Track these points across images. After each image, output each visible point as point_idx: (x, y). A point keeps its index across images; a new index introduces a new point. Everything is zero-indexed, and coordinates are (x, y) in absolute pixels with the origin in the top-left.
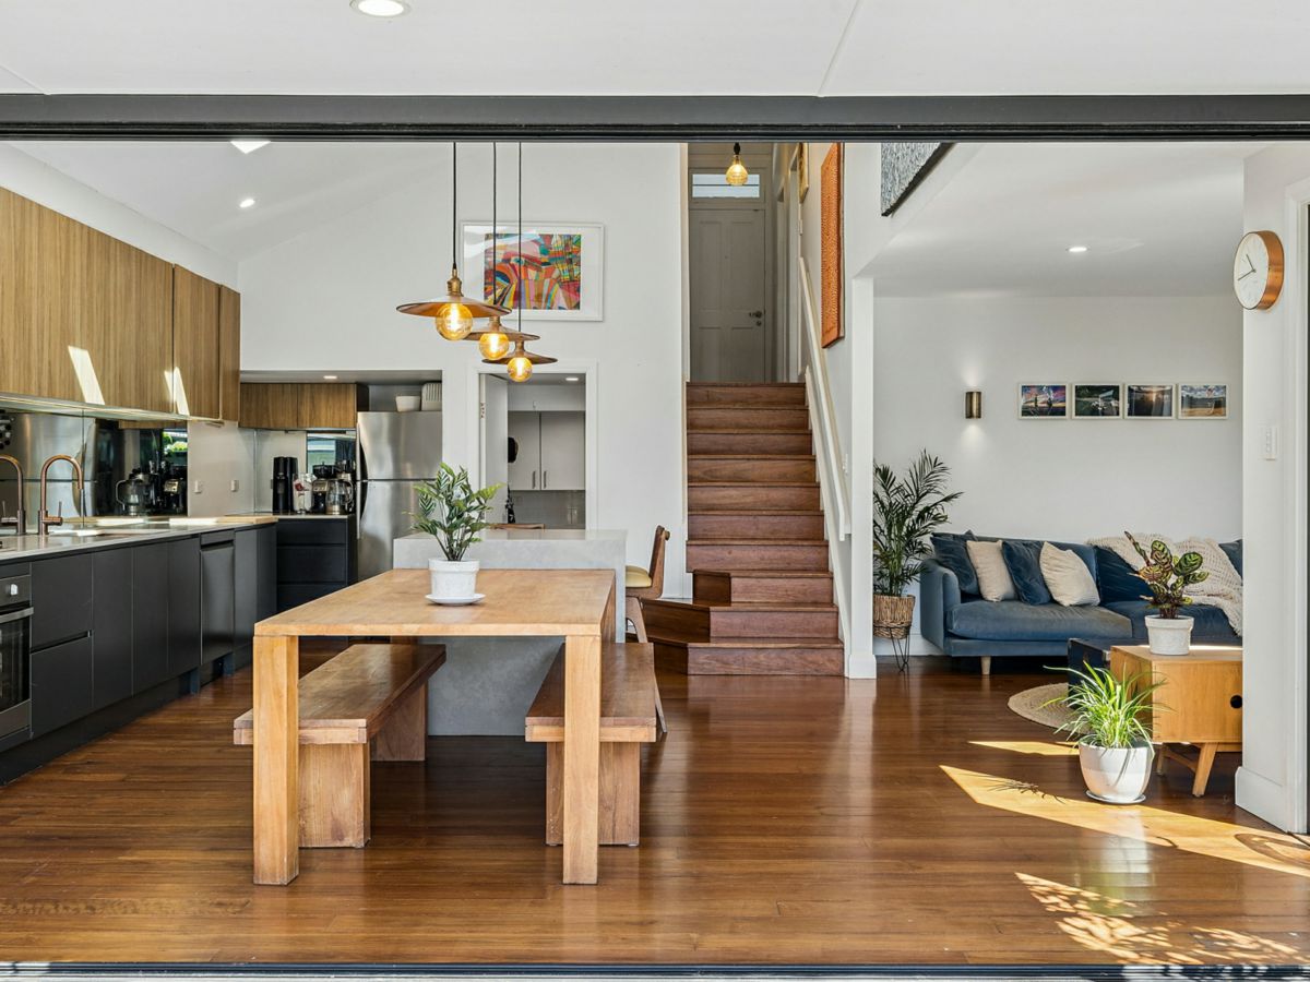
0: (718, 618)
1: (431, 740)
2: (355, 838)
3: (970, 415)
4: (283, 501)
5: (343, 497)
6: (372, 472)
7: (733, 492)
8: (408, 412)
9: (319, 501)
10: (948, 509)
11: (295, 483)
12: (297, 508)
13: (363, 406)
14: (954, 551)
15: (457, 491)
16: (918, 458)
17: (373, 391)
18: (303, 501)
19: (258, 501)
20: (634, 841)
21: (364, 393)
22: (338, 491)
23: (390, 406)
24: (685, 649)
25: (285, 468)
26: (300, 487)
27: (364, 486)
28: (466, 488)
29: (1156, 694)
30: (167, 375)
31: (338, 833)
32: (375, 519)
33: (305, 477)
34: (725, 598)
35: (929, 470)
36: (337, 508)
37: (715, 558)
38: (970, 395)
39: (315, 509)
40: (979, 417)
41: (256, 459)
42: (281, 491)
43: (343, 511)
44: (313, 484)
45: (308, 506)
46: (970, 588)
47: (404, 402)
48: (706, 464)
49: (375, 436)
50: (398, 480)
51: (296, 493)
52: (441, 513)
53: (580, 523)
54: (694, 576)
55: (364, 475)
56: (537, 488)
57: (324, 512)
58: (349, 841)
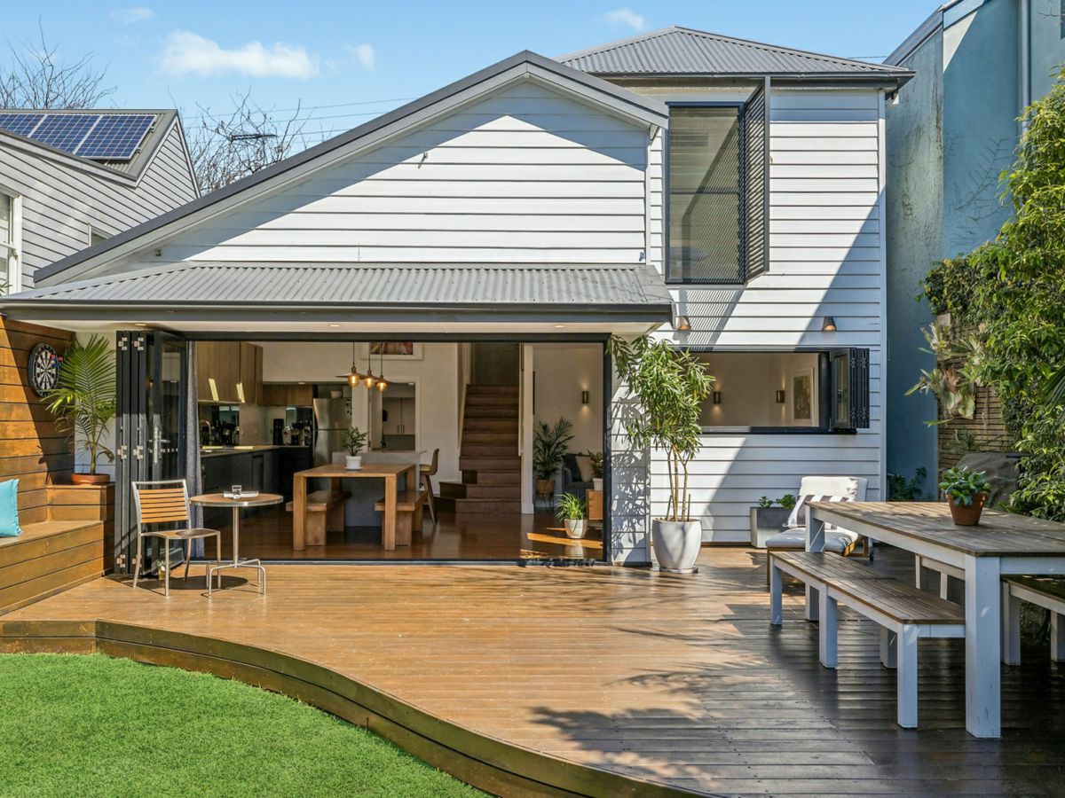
0: (470, 490)
1: (346, 528)
2: (322, 542)
3: (583, 402)
4: (278, 438)
5: (306, 438)
6: (320, 427)
7: (482, 435)
8: (336, 399)
9: (295, 440)
10: (568, 443)
11: (283, 431)
12: (285, 442)
13: (316, 396)
14: (571, 460)
15: (355, 434)
16: (558, 421)
17: (320, 389)
18: (287, 440)
19: (266, 439)
20: (409, 543)
21: (316, 390)
22: (304, 435)
23: (329, 396)
24: (454, 502)
25: (279, 423)
26: (286, 433)
27: (317, 433)
28: (358, 433)
29: (590, 503)
30: (238, 386)
31: (316, 540)
32: (321, 447)
33: (288, 428)
34: (474, 481)
35: (563, 426)
36: (303, 442)
37: (471, 465)
38: (583, 393)
39: (293, 443)
40: (587, 402)
41: (265, 419)
42: (277, 435)
43: (306, 444)
44: (292, 431)
45: (289, 442)
46: (577, 476)
47: (335, 394)
48: (471, 423)
49: (321, 408)
50: (331, 430)
51: (284, 436)
52: (349, 441)
53: (413, 448)
54: (463, 473)
55: (317, 427)
56: (400, 433)
57: (297, 444)
58: (320, 543)
